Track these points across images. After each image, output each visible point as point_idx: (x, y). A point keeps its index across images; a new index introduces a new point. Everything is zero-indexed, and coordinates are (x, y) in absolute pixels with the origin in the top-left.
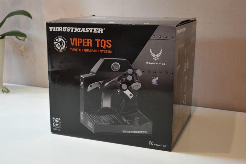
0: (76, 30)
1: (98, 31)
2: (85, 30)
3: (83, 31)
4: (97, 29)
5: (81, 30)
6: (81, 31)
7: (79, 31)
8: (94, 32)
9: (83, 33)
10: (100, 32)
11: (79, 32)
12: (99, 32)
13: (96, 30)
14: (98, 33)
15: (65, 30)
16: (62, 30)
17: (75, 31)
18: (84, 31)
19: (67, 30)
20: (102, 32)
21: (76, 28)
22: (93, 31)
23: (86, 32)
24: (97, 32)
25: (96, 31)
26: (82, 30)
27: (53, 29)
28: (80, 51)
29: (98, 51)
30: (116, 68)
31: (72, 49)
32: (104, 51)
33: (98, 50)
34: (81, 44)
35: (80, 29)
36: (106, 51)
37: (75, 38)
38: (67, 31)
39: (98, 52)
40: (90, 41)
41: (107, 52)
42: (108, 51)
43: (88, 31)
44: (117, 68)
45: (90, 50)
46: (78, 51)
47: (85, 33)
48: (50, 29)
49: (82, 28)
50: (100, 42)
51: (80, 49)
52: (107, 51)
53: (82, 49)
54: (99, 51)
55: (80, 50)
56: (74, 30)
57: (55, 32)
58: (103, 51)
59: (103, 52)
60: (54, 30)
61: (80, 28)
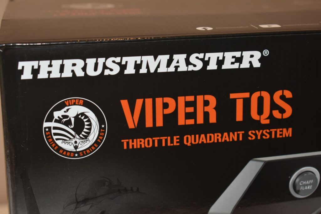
0: (148, 67)
1: (239, 60)
2: (188, 63)
3: (177, 67)
4: (238, 54)
5: (168, 65)
6: (172, 69)
7: (163, 69)
8: (227, 65)
9: (177, 74)
10: (248, 66)
11: (159, 70)
12: (245, 65)
13: (233, 57)
14: (239, 69)
15: (96, 69)
16: (84, 69)
17: (143, 70)
18: (183, 68)
19: (105, 67)
20: (257, 64)
21: (148, 59)
22: (220, 63)
23: (191, 68)
24: (236, 66)
25: (232, 63)
26: (174, 64)
27: (35, 72)
28: (164, 145)
29: (238, 135)
30: (304, 186)
31: (128, 143)
32: (262, 134)
33: (241, 133)
34: (171, 119)
35: (163, 59)
36: (270, 133)
37: (144, 97)
38: (107, 72)
39: (241, 139)
40: (206, 103)
41: (273, 137)
42: (278, 130)
43: (199, 65)
44: (310, 185)
45: (208, 135)
46: (156, 145)
47: (187, 72)
48: (21, 72)
49: (176, 57)
50: (247, 103)
51: (163, 139)
52: (276, 132)
53: (175, 138)
54: (246, 136)
55: (166, 140)
56: (138, 67)
57: (49, 81)
58: (259, 135)
59: (259, 138)
60: (42, 75)
61: (167, 57)
